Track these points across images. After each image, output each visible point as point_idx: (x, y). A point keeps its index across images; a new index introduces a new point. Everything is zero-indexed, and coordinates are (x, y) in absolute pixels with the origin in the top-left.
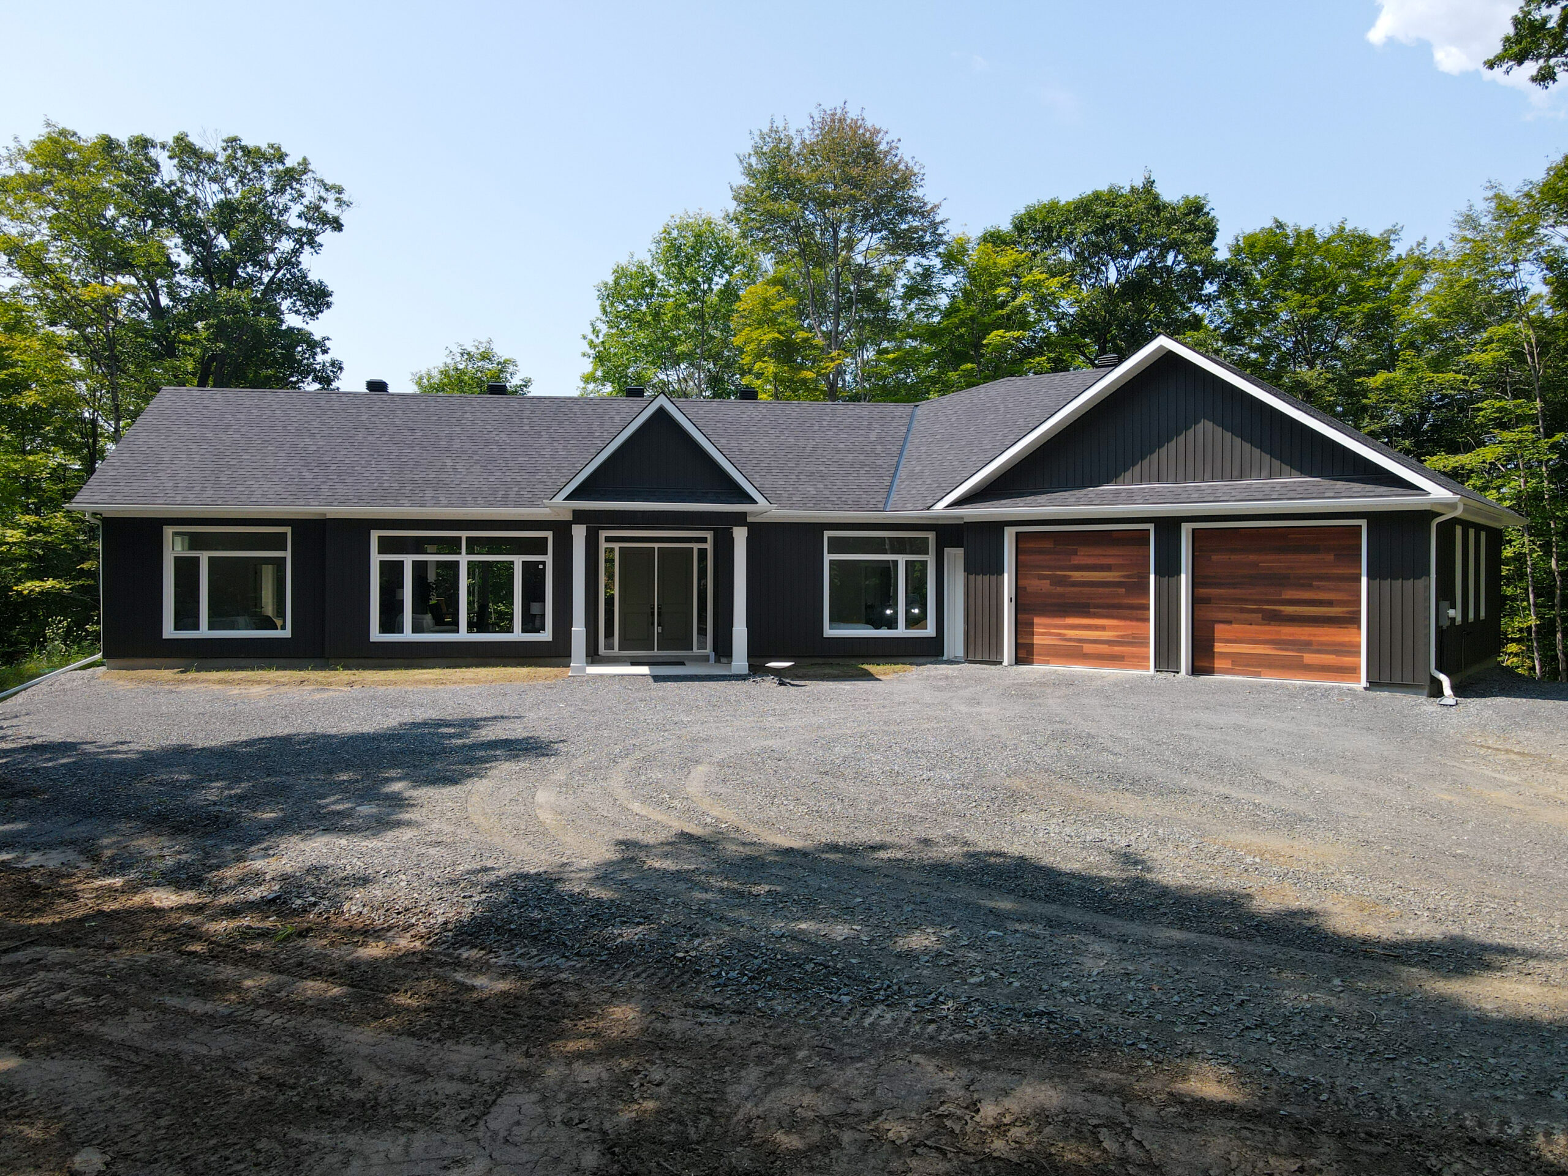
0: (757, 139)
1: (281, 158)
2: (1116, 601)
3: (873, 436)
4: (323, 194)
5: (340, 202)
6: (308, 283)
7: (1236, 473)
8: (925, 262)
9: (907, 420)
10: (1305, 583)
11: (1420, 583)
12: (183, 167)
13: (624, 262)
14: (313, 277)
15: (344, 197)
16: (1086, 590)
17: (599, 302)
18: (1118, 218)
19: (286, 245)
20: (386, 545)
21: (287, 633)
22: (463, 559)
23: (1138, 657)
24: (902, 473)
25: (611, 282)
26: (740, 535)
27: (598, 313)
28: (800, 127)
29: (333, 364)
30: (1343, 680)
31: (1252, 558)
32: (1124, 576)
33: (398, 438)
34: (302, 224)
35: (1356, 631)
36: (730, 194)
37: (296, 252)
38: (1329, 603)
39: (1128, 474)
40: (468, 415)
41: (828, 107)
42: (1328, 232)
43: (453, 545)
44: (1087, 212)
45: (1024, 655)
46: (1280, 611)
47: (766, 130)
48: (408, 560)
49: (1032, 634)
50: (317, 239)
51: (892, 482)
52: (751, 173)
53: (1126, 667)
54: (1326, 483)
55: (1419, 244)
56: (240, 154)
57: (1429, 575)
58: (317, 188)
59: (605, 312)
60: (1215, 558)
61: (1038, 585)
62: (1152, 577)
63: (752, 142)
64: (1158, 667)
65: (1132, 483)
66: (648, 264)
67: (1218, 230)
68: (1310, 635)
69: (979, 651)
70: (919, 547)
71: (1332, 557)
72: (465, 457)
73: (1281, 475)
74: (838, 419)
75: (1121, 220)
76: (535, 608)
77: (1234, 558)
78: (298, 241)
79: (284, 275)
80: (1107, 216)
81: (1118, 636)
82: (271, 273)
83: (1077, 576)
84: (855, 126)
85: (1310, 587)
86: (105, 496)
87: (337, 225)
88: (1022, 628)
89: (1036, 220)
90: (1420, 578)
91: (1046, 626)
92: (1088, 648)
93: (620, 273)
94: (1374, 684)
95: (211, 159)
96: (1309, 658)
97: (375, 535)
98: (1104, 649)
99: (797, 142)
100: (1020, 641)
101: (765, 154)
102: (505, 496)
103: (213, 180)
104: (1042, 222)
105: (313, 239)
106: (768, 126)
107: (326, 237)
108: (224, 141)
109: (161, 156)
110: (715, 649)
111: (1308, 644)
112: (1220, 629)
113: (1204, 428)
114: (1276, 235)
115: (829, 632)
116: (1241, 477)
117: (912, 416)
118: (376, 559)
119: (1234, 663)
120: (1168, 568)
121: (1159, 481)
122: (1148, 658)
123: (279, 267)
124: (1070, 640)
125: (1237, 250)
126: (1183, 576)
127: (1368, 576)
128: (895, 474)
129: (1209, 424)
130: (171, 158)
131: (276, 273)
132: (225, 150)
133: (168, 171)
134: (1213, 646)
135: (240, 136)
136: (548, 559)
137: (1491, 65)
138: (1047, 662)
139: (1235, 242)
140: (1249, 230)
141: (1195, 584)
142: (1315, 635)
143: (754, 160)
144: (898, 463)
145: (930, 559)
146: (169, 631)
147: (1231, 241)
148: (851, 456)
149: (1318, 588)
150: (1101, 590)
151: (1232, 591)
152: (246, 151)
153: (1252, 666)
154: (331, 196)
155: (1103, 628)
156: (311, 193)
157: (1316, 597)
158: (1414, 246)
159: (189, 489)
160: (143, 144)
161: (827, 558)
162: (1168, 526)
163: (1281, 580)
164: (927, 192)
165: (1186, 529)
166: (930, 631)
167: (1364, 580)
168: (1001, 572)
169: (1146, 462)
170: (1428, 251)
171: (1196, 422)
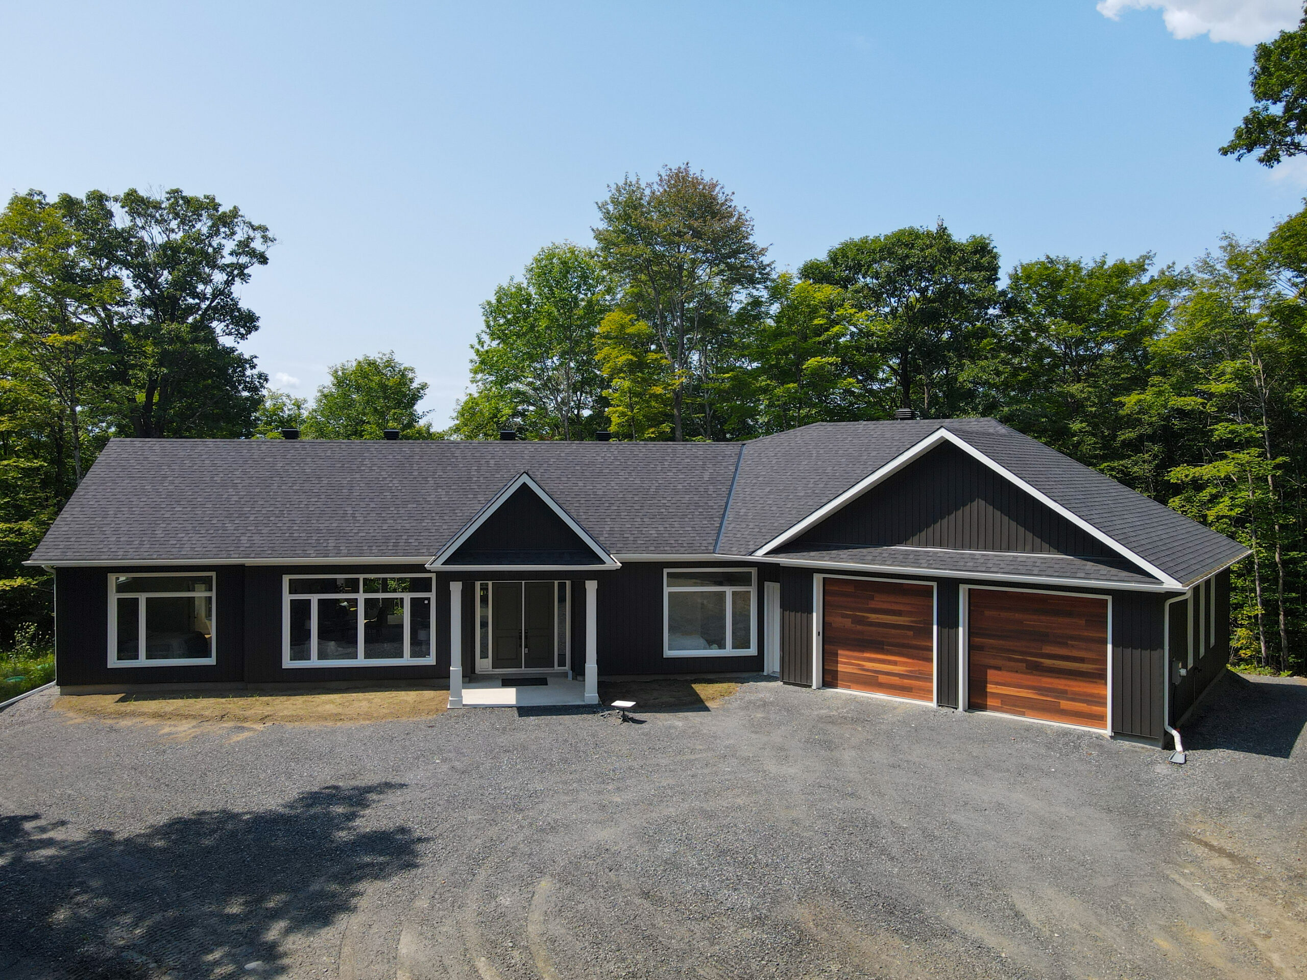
0: (614, 191)
1: (216, 207)
2: (906, 642)
3: (706, 477)
4: (251, 233)
5: (265, 239)
6: (239, 310)
7: (1004, 545)
8: (755, 293)
9: (733, 460)
10: (1061, 641)
11: (1156, 654)
12: (133, 213)
13: (505, 285)
14: (243, 305)
15: (270, 234)
16: (880, 630)
17: (484, 318)
18: (916, 260)
19: (219, 277)
20: (295, 588)
21: (211, 661)
22: (361, 597)
23: (924, 690)
24: (730, 515)
25: (494, 301)
26: (591, 587)
27: (483, 327)
28: (650, 181)
29: (260, 376)
30: (1092, 726)
31: (1018, 616)
32: (912, 622)
33: (307, 486)
34: (234, 260)
35: (1103, 686)
36: (592, 235)
37: (229, 283)
38: (1082, 660)
39: (916, 538)
40: (367, 462)
41: (674, 167)
42: (1091, 265)
43: (353, 586)
44: (891, 253)
45: (830, 680)
46: (1041, 663)
47: (621, 183)
48: (314, 599)
49: (837, 662)
50: (246, 271)
51: (721, 524)
52: (608, 217)
53: (914, 697)
54: (1078, 562)
55: (1169, 267)
56: (181, 202)
57: (1163, 648)
58: (246, 229)
59: (489, 327)
60: (987, 613)
61: (840, 622)
62: (935, 628)
63: (610, 194)
64: (940, 703)
65: (919, 545)
66: (525, 285)
67: (999, 267)
68: (1066, 685)
69: (792, 677)
70: (743, 580)
71: (1083, 622)
72: (363, 504)
73: (1041, 551)
74: (678, 460)
75: (918, 262)
76: (422, 635)
77: (1004, 615)
78: (230, 274)
79: (218, 303)
80: (907, 257)
81: (907, 671)
82: (207, 303)
83: (873, 617)
84: (695, 183)
85: (1064, 644)
86: (57, 553)
87: (263, 260)
88: (828, 657)
89: (847, 257)
90: (1156, 650)
91: (848, 657)
92: (882, 679)
93: (501, 294)
94: (1118, 733)
95: (157, 206)
96: (1065, 704)
97: (286, 579)
98: (895, 680)
99: (647, 192)
100: (826, 667)
101: (620, 203)
102: (396, 545)
103: (158, 222)
104: (853, 260)
105: (242, 271)
106: (623, 181)
107: (255, 270)
108: (167, 193)
109: (115, 208)
110: (573, 669)
111: (1065, 692)
112: (991, 674)
113: (979, 505)
114: (1047, 268)
115: (668, 653)
116: (1009, 549)
117: (740, 455)
118: (287, 598)
119: (1003, 703)
120: (949, 622)
121: (941, 546)
122: (932, 691)
123: (214, 296)
124: (868, 670)
125: (1015, 278)
126: (961, 629)
127: (1113, 644)
128: (724, 515)
129: (982, 503)
130: (123, 207)
131: (212, 302)
132: (168, 199)
133: (121, 219)
134: (986, 687)
135: (181, 189)
136: (432, 595)
137: (1225, 152)
138: (849, 687)
139: (1014, 272)
140: (1025, 262)
141: (971, 634)
142: (1069, 686)
143: (611, 208)
144: (727, 503)
145: (753, 590)
146: (113, 661)
147: (1011, 271)
148: (687, 497)
149: (1073, 646)
150: (893, 631)
151: (1001, 642)
152: (187, 201)
153: (1018, 707)
154: (258, 235)
155: (895, 663)
156: (241, 234)
157: (1070, 654)
158: (1165, 268)
159: (130, 543)
160: (99, 198)
161: (667, 590)
162: (949, 586)
163: (1043, 638)
164: (757, 239)
165: (963, 590)
166: (753, 651)
167: (1110, 647)
168: (810, 611)
169: (930, 530)
170: (1176, 273)
171: (972, 501)
